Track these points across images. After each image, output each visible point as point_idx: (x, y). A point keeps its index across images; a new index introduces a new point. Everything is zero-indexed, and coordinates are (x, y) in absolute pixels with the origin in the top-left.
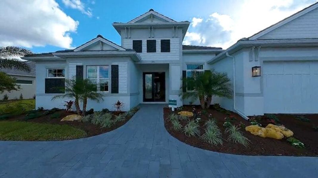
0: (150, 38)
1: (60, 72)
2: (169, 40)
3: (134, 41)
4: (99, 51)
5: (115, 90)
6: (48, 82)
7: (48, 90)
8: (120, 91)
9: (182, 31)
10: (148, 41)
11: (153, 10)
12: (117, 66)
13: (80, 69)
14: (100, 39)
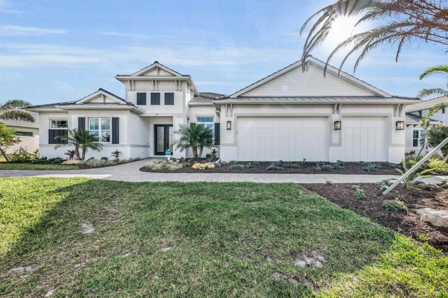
0: (154, 90)
1: (63, 123)
2: (173, 94)
3: (138, 93)
4: (101, 103)
5: (116, 141)
6: (52, 133)
7: (52, 141)
8: (120, 143)
9: (186, 84)
10: (152, 93)
11: (158, 62)
12: (118, 118)
13: (82, 121)
14: (101, 92)
